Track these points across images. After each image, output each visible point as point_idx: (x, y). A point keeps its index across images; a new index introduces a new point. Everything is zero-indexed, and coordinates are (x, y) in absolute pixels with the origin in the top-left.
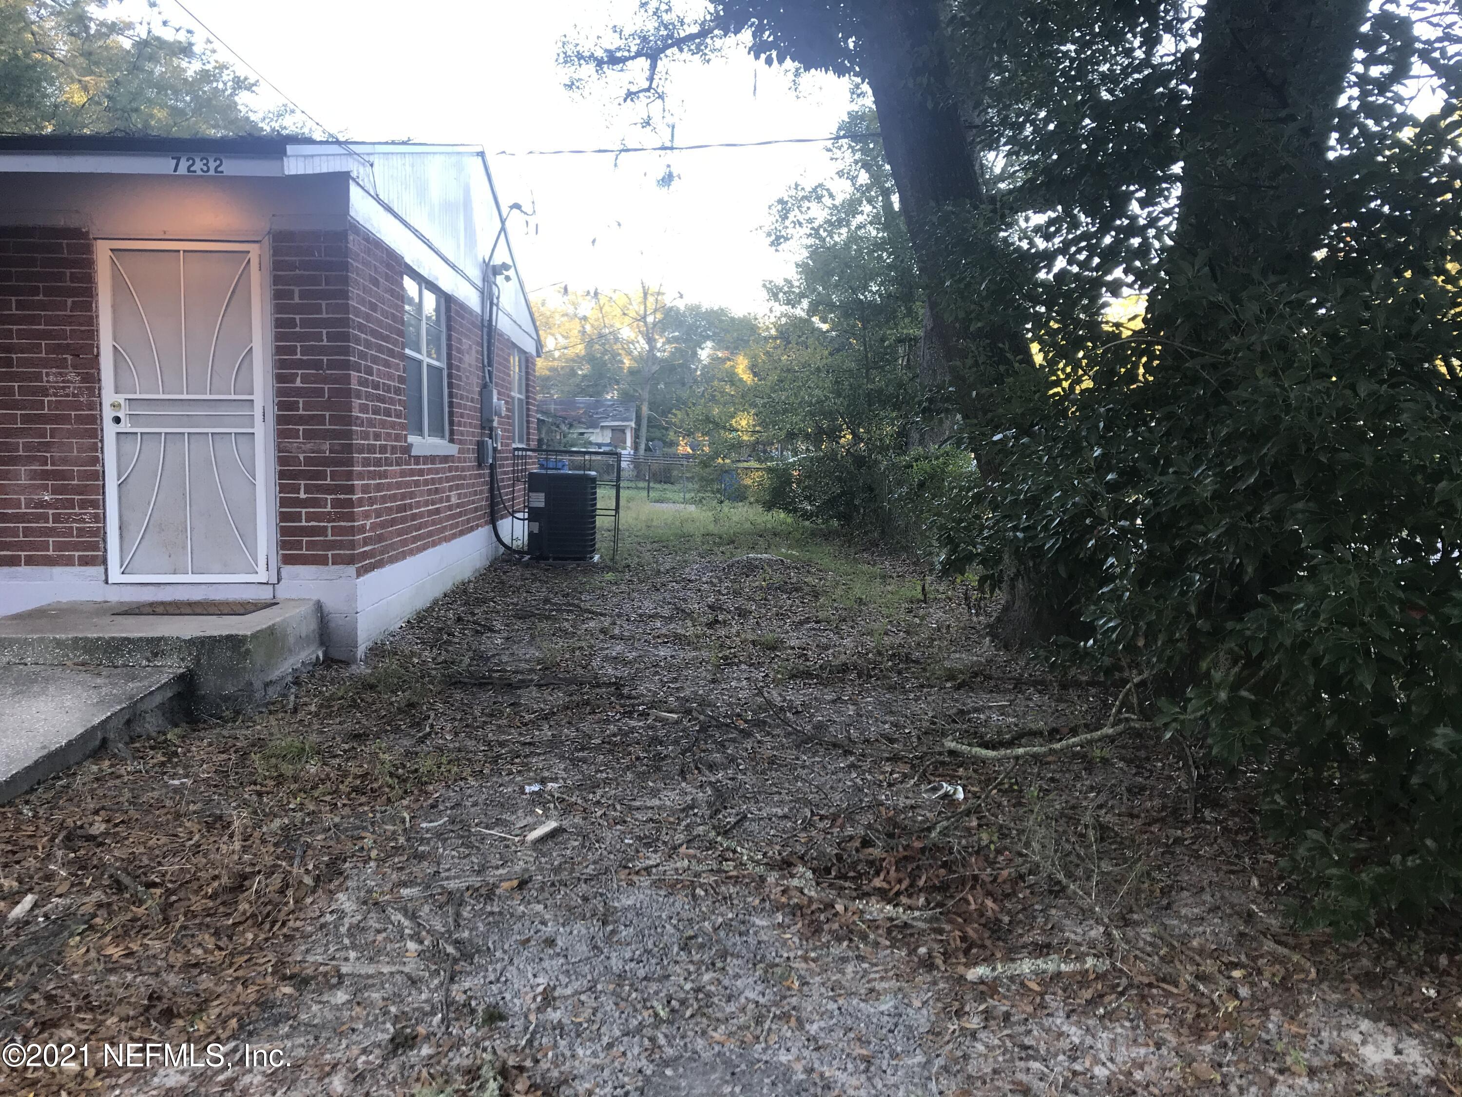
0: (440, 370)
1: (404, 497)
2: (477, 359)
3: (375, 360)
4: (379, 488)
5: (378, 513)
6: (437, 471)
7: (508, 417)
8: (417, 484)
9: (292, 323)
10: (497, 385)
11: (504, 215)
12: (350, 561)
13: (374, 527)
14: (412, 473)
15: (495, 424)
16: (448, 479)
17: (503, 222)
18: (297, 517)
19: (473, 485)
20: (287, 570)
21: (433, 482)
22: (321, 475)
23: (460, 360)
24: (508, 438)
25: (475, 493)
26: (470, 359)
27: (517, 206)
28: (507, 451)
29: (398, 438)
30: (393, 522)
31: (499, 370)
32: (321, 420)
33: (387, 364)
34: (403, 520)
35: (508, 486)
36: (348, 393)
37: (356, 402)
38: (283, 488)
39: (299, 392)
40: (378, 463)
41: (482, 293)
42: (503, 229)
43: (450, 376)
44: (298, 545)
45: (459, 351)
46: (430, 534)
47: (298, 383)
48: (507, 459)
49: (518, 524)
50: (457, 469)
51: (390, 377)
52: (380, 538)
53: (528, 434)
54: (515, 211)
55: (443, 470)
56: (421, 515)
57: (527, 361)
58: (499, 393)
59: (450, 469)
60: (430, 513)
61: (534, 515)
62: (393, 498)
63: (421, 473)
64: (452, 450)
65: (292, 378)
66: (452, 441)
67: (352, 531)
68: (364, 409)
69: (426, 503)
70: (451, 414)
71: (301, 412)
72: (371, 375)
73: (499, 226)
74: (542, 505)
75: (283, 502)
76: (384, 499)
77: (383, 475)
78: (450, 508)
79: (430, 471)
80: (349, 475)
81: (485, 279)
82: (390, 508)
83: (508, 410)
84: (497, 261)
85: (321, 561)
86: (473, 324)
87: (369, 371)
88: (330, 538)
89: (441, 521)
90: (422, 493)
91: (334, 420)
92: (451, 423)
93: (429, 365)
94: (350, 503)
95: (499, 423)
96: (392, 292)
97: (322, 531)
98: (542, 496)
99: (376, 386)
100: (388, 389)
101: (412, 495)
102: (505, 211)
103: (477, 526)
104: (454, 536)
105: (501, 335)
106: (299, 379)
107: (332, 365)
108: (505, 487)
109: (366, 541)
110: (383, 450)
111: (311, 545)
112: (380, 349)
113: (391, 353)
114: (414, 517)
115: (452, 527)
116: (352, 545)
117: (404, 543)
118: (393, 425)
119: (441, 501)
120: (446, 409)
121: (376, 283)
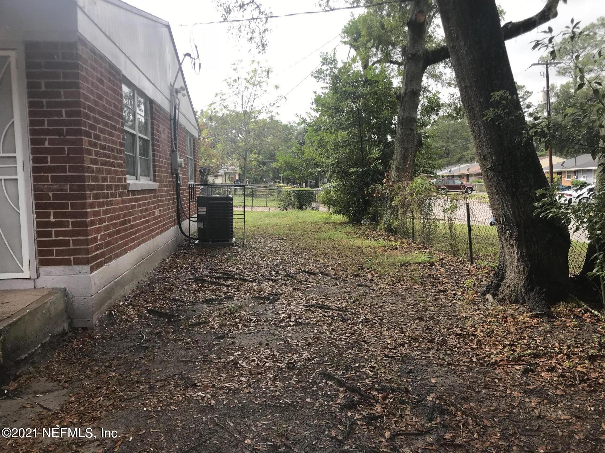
0: (147, 141)
1: (125, 215)
2: (168, 137)
3: (102, 131)
4: (106, 212)
5: (107, 228)
6: (146, 199)
7: (185, 168)
8: (134, 207)
9: (40, 104)
10: (179, 151)
11: (181, 61)
12: (86, 262)
13: (103, 238)
14: (130, 201)
15: (179, 171)
16: (153, 203)
17: (180, 64)
18: (49, 234)
19: (168, 205)
20: (44, 269)
21: (144, 205)
22: (65, 206)
23: (159, 136)
24: (186, 179)
25: (169, 209)
26: (164, 136)
27: (188, 55)
28: (185, 186)
29: (119, 180)
30: (118, 232)
31: (180, 143)
32: (64, 169)
33: (111, 134)
34: (125, 230)
35: (187, 203)
36: (81, 151)
37: (87, 157)
38: (38, 215)
39: (47, 151)
40: (106, 196)
41: (170, 102)
42: (180, 69)
43: (153, 145)
44: (50, 253)
45: (158, 131)
46: (143, 235)
47: (47, 145)
48: (185, 189)
49: (192, 223)
50: (158, 196)
51: (114, 142)
52: (108, 244)
53: (195, 176)
54: (187, 57)
55: (150, 198)
56: (137, 225)
57: (194, 140)
58: (180, 155)
59: (154, 197)
60: (142, 223)
61: (201, 219)
62: (118, 217)
63: (136, 200)
64: (156, 186)
65: (42, 142)
66: (155, 181)
67: (87, 242)
68: (94, 162)
69: (140, 218)
70: (154, 166)
71: (49, 164)
72: (100, 140)
73: (178, 67)
74: (205, 213)
75: (39, 225)
76: (111, 219)
77: (111, 203)
78: (155, 219)
79: (142, 199)
80: (84, 206)
81: (171, 95)
82: (115, 224)
83: (185, 164)
84: (177, 86)
85: (67, 263)
86: (166, 117)
87: (98, 137)
88: (71, 247)
89: (149, 227)
90: (137, 212)
91: (72, 169)
92: (154, 171)
93: (140, 138)
94: (85, 224)
95: (181, 171)
96: (114, 91)
97: (67, 243)
98: (205, 209)
99: (103, 147)
100: (112, 150)
101: (130, 214)
102: (181, 57)
103: (171, 226)
104: (157, 234)
105: (181, 125)
106: (47, 143)
107: (69, 132)
108: (184, 204)
109: (97, 248)
110: (109, 187)
111: (59, 253)
112: (106, 124)
113: (114, 128)
114: (132, 227)
115: (156, 229)
116: (87, 252)
117: (126, 244)
118: (116, 173)
119: (149, 215)
120: (152, 163)
121: (101, 82)
